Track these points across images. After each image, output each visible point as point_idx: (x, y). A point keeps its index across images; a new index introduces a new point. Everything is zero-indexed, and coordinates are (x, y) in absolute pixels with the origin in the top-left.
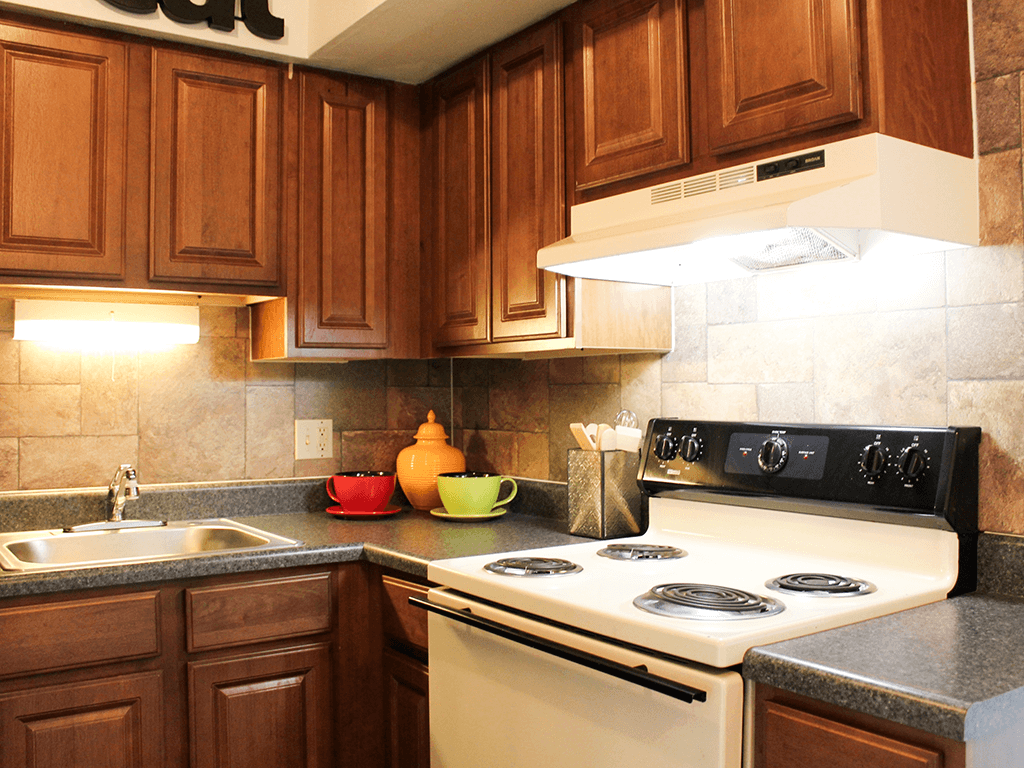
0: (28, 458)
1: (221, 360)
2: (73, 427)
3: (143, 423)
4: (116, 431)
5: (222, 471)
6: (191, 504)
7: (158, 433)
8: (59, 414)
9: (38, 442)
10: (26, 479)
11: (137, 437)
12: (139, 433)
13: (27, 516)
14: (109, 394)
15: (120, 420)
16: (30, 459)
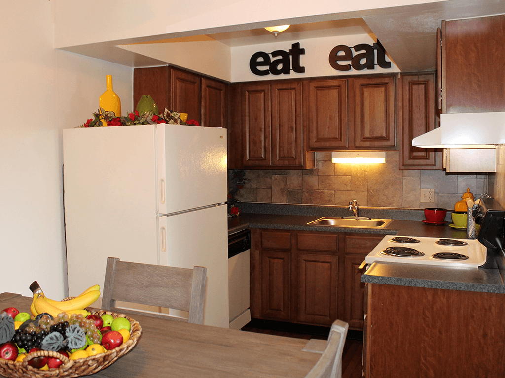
0: (336, 196)
1: (394, 168)
2: (349, 188)
3: (369, 188)
4: (361, 190)
5: (394, 204)
6: (383, 214)
7: (373, 191)
8: (345, 184)
9: (339, 192)
10: (336, 202)
11: (367, 192)
12: (368, 191)
13: (335, 212)
14: (359, 179)
15: (362, 187)
16: (337, 197)
